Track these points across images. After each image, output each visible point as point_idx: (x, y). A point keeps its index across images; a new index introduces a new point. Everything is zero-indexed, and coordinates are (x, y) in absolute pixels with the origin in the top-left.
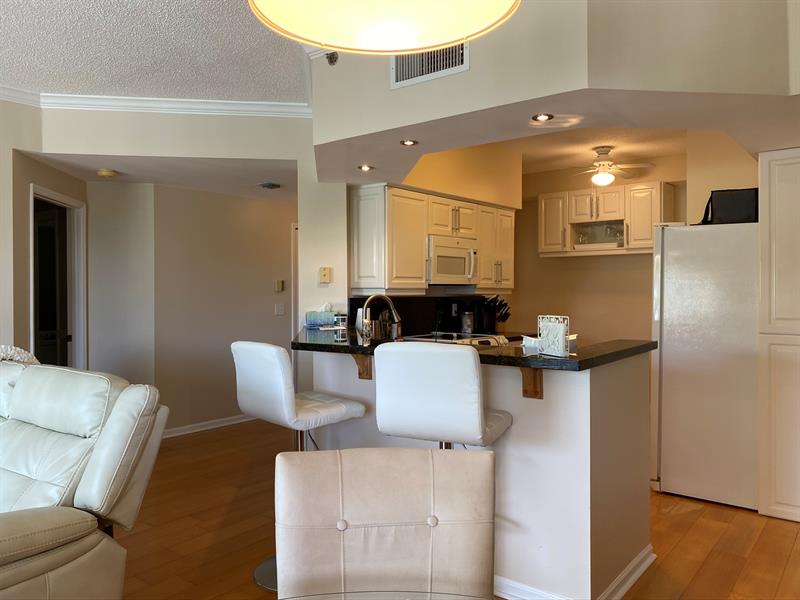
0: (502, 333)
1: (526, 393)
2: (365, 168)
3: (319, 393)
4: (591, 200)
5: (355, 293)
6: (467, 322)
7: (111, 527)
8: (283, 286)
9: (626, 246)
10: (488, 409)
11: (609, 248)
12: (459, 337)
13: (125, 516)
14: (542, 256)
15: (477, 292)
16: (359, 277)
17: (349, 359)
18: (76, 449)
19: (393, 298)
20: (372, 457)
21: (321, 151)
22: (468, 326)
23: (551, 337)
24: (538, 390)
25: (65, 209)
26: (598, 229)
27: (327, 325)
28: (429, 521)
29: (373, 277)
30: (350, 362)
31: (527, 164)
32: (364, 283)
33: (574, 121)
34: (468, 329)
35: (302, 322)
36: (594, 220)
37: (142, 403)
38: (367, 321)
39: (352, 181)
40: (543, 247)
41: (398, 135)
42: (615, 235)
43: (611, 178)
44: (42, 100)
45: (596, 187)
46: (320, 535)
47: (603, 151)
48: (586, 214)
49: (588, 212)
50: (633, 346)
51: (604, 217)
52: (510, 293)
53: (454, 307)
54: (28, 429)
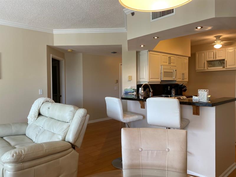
0: (184, 95)
1: (194, 114)
2: (142, 46)
3: (130, 112)
4: (214, 53)
5: (139, 83)
6: (173, 92)
7: (74, 147)
8: (117, 81)
9: (225, 68)
10: (182, 118)
11: (220, 68)
12: (171, 97)
13: (79, 144)
14: (197, 71)
15: (176, 83)
16: (140, 78)
17: (138, 102)
18: (65, 126)
19: (151, 85)
20: (149, 131)
21: (129, 42)
22: (174, 93)
23: (202, 96)
24: (198, 112)
25: (59, 61)
26: (215, 63)
27: (130, 92)
28: (167, 150)
29: (144, 78)
30: (138, 103)
31: (192, 42)
32: (141, 80)
33: (210, 28)
34: (173, 94)
35: (123, 92)
36: (214, 59)
37: (82, 113)
38: (142, 91)
39: (138, 50)
40: (197, 68)
41: (153, 35)
42: (222, 64)
43: (221, 46)
44: (54, 31)
45: (215, 49)
46: (135, 152)
47: (218, 38)
48: (212, 58)
49: (213, 57)
50: (229, 99)
51: (218, 58)
52: (187, 83)
53: (169, 87)
54: (53, 120)
